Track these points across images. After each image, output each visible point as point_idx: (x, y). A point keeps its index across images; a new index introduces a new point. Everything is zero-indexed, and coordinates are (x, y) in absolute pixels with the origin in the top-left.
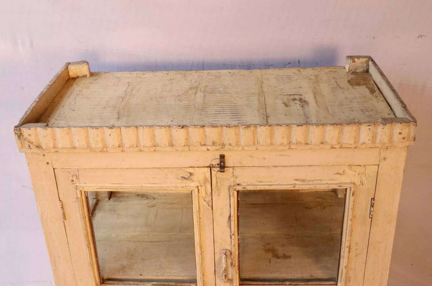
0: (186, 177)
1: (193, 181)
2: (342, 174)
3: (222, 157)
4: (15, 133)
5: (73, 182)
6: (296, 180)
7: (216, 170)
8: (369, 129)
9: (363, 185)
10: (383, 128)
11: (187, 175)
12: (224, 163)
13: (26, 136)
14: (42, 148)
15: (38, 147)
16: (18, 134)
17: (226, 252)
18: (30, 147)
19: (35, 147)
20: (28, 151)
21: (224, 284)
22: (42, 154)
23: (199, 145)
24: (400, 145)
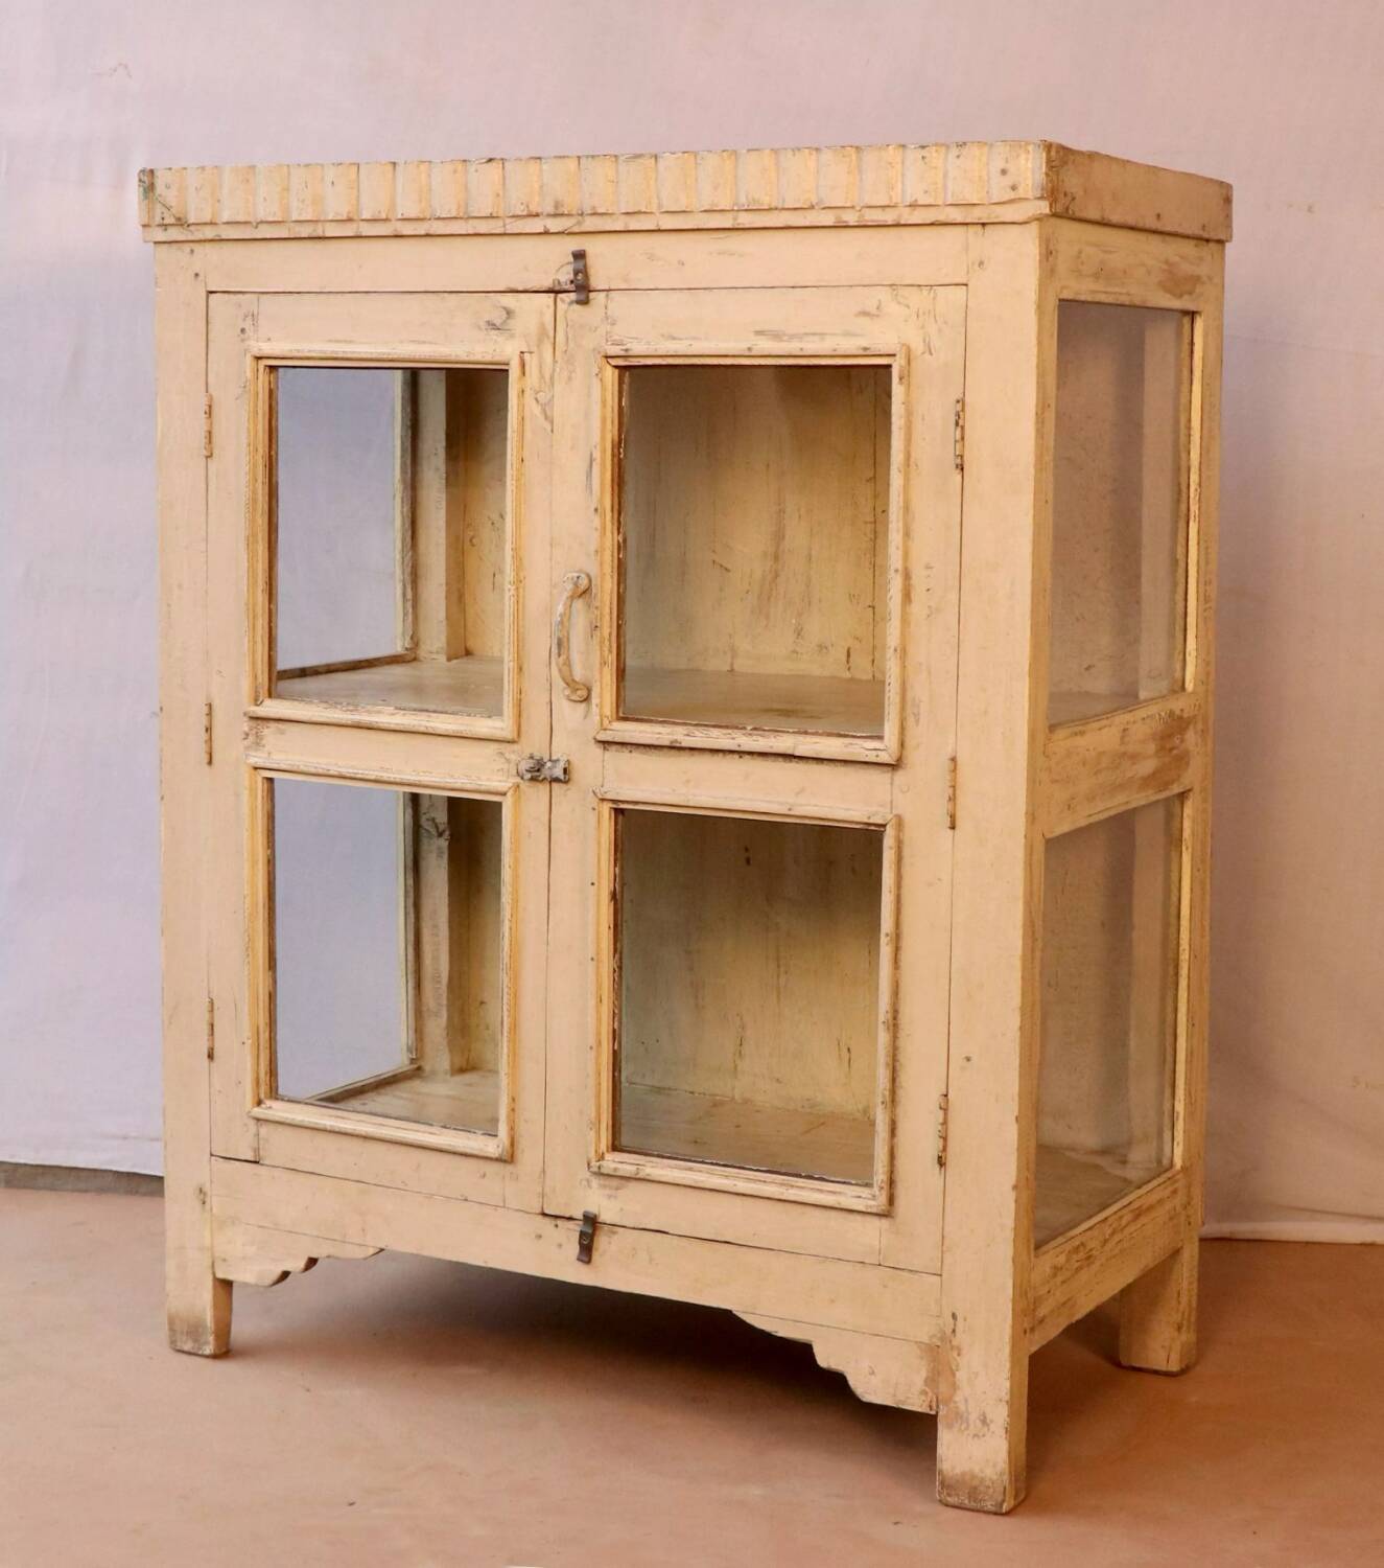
0: (498, 322)
1: (512, 336)
2: (874, 315)
3: (579, 256)
4: (140, 180)
5: (242, 335)
6: (759, 333)
7: (568, 300)
8: (923, 158)
9: (931, 354)
10: (958, 157)
11: (498, 317)
12: (586, 276)
13: (160, 188)
14: (188, 226)
15: (181, 222)
16: (144, 182)
17: (578, 578)
18: (166, 222)
19: (172, 221)
20: (161, 236)
21: (572, 704)
22: (187, 248)
23: (525, 213)
24: (1008, 213)
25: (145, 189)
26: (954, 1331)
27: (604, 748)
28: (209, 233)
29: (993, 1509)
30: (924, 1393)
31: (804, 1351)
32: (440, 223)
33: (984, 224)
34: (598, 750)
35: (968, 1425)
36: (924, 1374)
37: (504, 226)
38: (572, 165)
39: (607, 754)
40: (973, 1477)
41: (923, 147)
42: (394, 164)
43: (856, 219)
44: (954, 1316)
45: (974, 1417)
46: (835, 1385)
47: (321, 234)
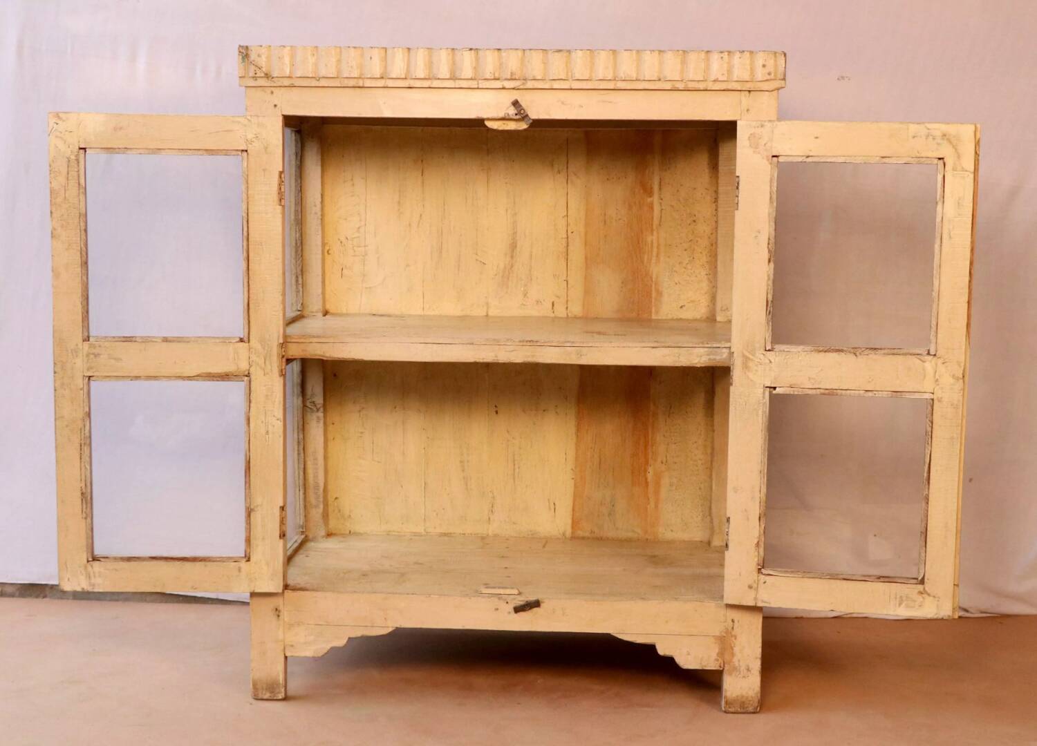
4: (240, 52)
10: (740, 58)
12: (526, 111)
13: (253, 56)
14: (273, 78)
15: (267, 76)
16: (243, 53)
18: (257, 75)
19: (263, 75)
20: (252, 83)
22: (269, 90)
23: (492, 78)
24: (765, 86)
25: (243, 57)
26: (733, 628)
28: (287, 82)
29: (753, 711)
30: (717, 660)
31: (651, 648)
32: (438, 81)
33: (749, 91)
35: (740, 672)
36: (717, 651)
37: (478, 84)
38: (520, 53)
40: (743, 697)
41: (722, 52)
42: (409, 49)
43: (683, 86)
44: (733, 621)
45: (743, 668)
46: (669, 662)
47: (361, 85)
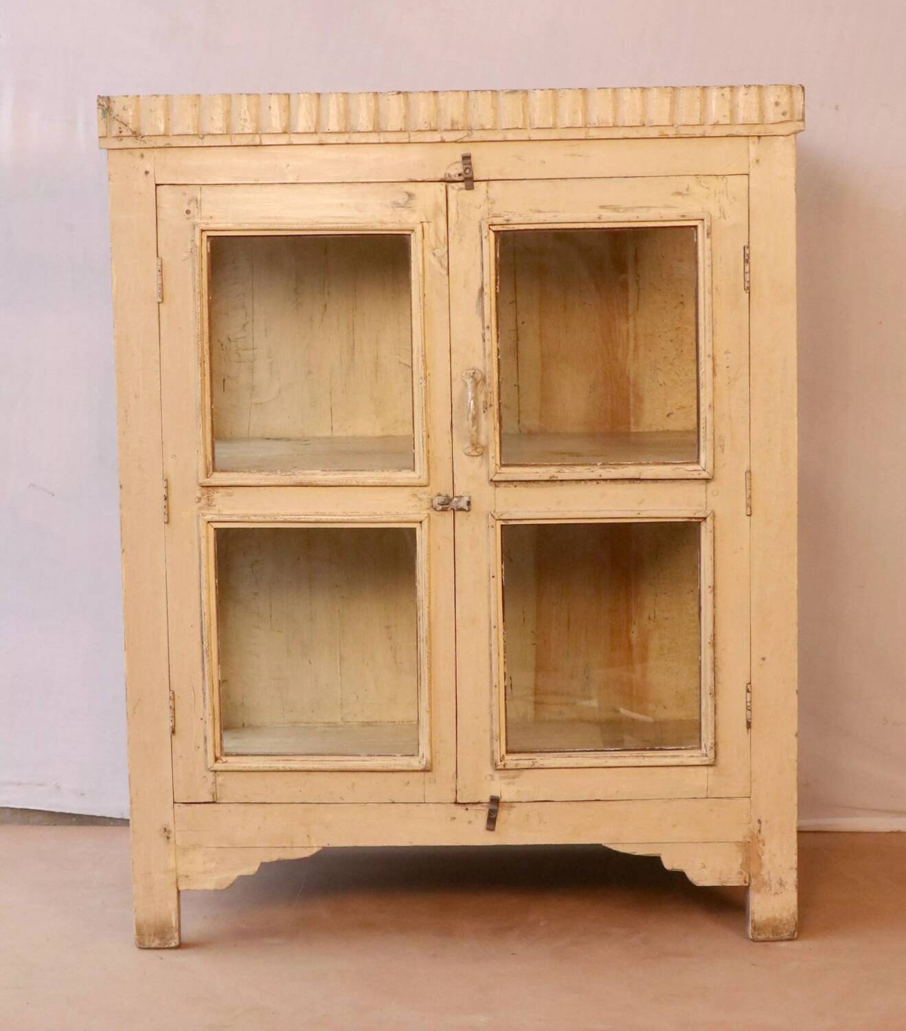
0: (401, 201)
1: (414, 211)
2: (684, 195)
3: (466, 158)
4: (99, 104)
5: (188, 216)
6: (602, 207)
7: (457, 188)
8: (723, 95)
9: (725, 218)
10: (746, 94)
11: (401, 199)
12: (471, 170)
13: (117, 108)
14: (143, 137)
15: (136, 135)
16: (103, 106)
17: (474, 373)
18: (122, 134)
19: (130, 133)
20: (116, 144)
21: (471, 458)
22: (138, 153)
23: (428, 128)
24: (780, 129)
25: (103, 111)
26: (760, 831)
27: (496, 486)
28: (161, 142)
29: (789, 937)
30: (742, 873)
31: (655, 861)
32: (358, 135)
33: (759, 137)
34: (491, 488)
35: (771, 888)
36: (740, 861)
37: (409, 137)
38: (462, 95)
39: (498, 489)
40: (775, 919)
41: (722, 88)
42: (319, 95)
43: (674, 133)
44: (759, 822)
45: (774, 882)
46: (679, 878)
47: (258, 143)
